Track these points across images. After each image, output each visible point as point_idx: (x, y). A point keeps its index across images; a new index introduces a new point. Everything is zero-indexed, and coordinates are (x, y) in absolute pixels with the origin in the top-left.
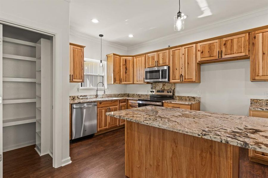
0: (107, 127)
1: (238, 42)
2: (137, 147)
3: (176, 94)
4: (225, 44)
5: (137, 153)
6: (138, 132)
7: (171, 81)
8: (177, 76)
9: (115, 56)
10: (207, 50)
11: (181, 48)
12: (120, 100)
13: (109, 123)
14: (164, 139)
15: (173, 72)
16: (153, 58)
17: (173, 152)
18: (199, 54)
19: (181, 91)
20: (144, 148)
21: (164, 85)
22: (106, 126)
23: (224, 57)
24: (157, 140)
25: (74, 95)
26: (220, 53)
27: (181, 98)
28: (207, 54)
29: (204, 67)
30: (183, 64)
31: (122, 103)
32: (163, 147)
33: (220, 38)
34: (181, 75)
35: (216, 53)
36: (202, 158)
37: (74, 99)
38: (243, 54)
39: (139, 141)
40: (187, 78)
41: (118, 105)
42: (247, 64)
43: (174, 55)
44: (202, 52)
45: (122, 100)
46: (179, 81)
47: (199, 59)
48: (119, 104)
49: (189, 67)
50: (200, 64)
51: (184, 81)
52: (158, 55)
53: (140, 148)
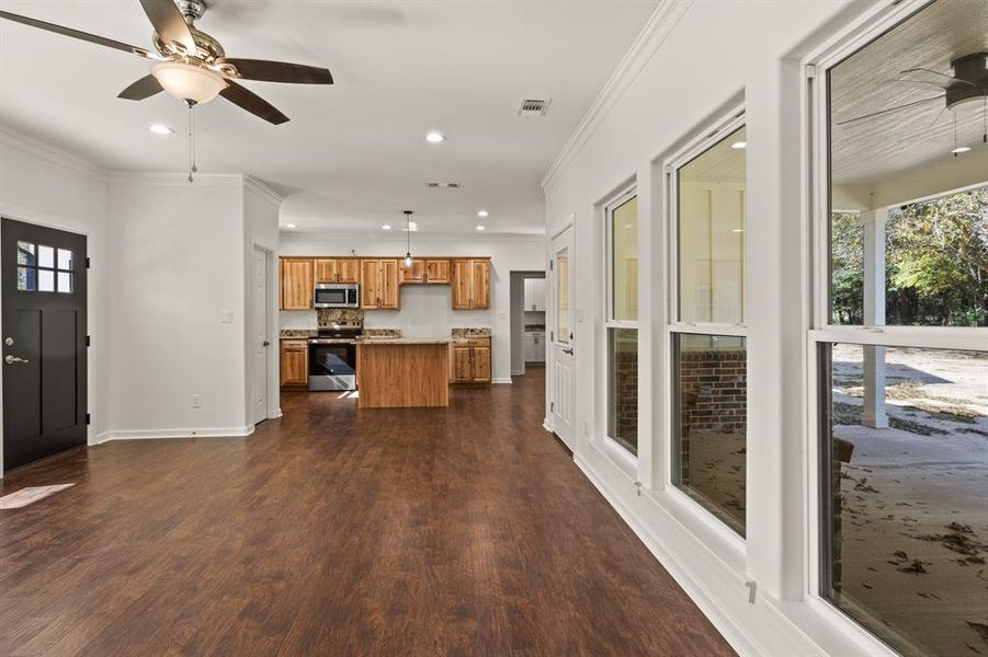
1: (442, 268)
2: (374, 374)
3: (366, 327)
4: (429, 267)
5: (375, 379)
6: (376, 358)
7: (363, 307)
8: (372, 301)
10: (411, 271)
11: (377, 261)
15: (366, 293)
16: (329, 268)
17: (412, 366)
18: (402, 273)
19: (373, 322)
20: (383, 372)
21: (344, 313)
23: (428, 281)
24: (397, 361)
26: (425, 276)
27: (373, 332)
28: (411, 276)
29: (407, 290)
30: (381, 284)
32: (403, 365)
33: (425, 259)
34: (378, 299)
35: (421, 276)
36: (432, 363)
38: (446, 281)
39: (377, 366)
40: (386, 303)
42: (448, 290)
43: (366, 269)
44: (405, 272)
46: (375, 307)
47: (402, 281)
49: (389, 289)
50: (402, 286)
51: (383, 308)
52: (340, 266)
53: (379, 374)
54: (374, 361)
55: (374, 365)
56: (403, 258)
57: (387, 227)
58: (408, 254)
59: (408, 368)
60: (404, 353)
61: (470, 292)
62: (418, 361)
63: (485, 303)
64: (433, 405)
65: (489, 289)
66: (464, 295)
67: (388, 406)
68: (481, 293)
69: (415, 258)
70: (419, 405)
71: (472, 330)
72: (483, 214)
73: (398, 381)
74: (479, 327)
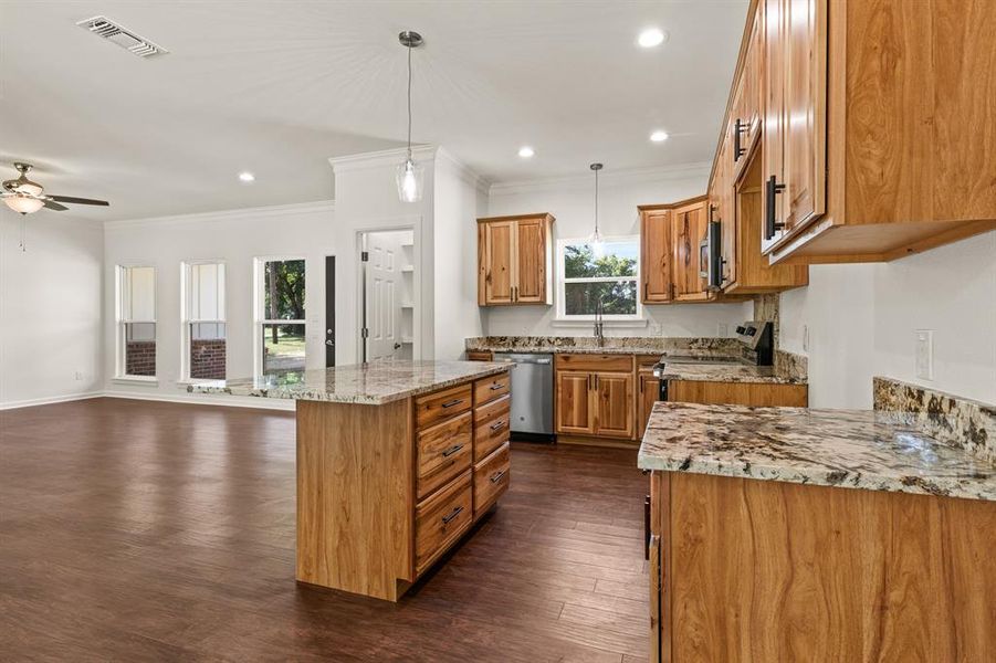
0: (589, 430)
3: (781, 344)
9: (650, 212)
12: (638, 356)
13: (596, 419)
22: (586, 427)
25: (540, 336)
31: (645, 365)
37: (540, 344)
41: (634, 372)
45: (647, 355)
48: (637, 369)
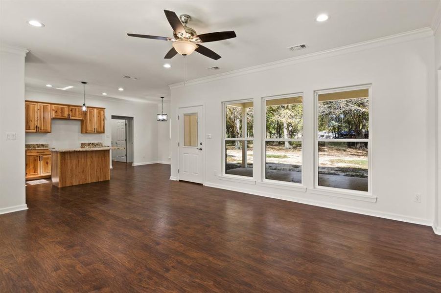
4: (71, 110)
5: (70, 171)
6: (70, 159)
8: (33, 127)
10: (59, 111)
11: (36, 104)
14: (86, 158)
15: (27, 122)
17: (91, 162)
20: (74, 167)
23: (71, 118)
24: (83, 160)
26: (69, 115)
28: (60, 114)
30: (39, 117)
32: (86, 162)
33: (69, 106)
34: (37, 126)
35: (66, 114)
36: (102, 159)
39: (71, 164)
40: (42, 129)
42: (79, 123)
44: (56, 112)
46: (35, 131)
47: (54, 116)
49: (45, 121)
50: (53, 120)
51: (40, 131)
53: (72, 167)
54: (69, 161)
55: (69, 164)
56: (81, 107)
57: (49, 86)
58: (84, 104)
59: (89, 163)
60: (86, 156)
61: (94, 124)
62: (94, 159)
63: (102, 130)
64: (102, 180)
65: (104, 124)
66: (91, 126)
67: (77, 184)
68: (100, 126)
69: (88, 107)
70: (95, 181)
71: (93, 144)
72: (121, 89)
73: (84, 170)
74: (96, 142)
